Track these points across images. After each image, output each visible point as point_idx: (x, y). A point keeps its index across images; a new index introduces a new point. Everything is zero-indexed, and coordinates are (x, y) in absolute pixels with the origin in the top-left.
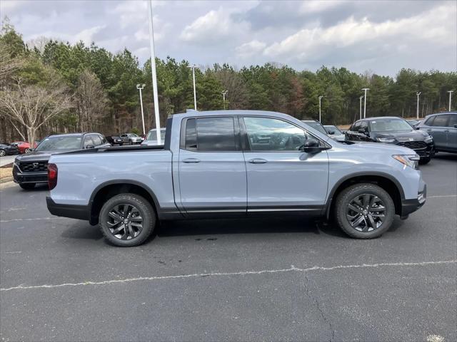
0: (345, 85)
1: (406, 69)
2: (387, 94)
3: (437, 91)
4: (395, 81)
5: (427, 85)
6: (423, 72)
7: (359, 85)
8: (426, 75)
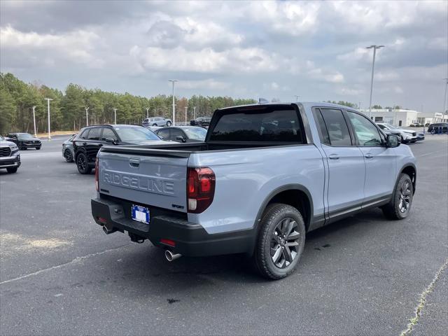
0: (14, 92)
1: (74, 84)
2: (59, 106)
3: (102, 107)
4: (64, 94)
5: (94, 102)
6: (89, 89)
7: (30, 94)
8: (91, 93)
